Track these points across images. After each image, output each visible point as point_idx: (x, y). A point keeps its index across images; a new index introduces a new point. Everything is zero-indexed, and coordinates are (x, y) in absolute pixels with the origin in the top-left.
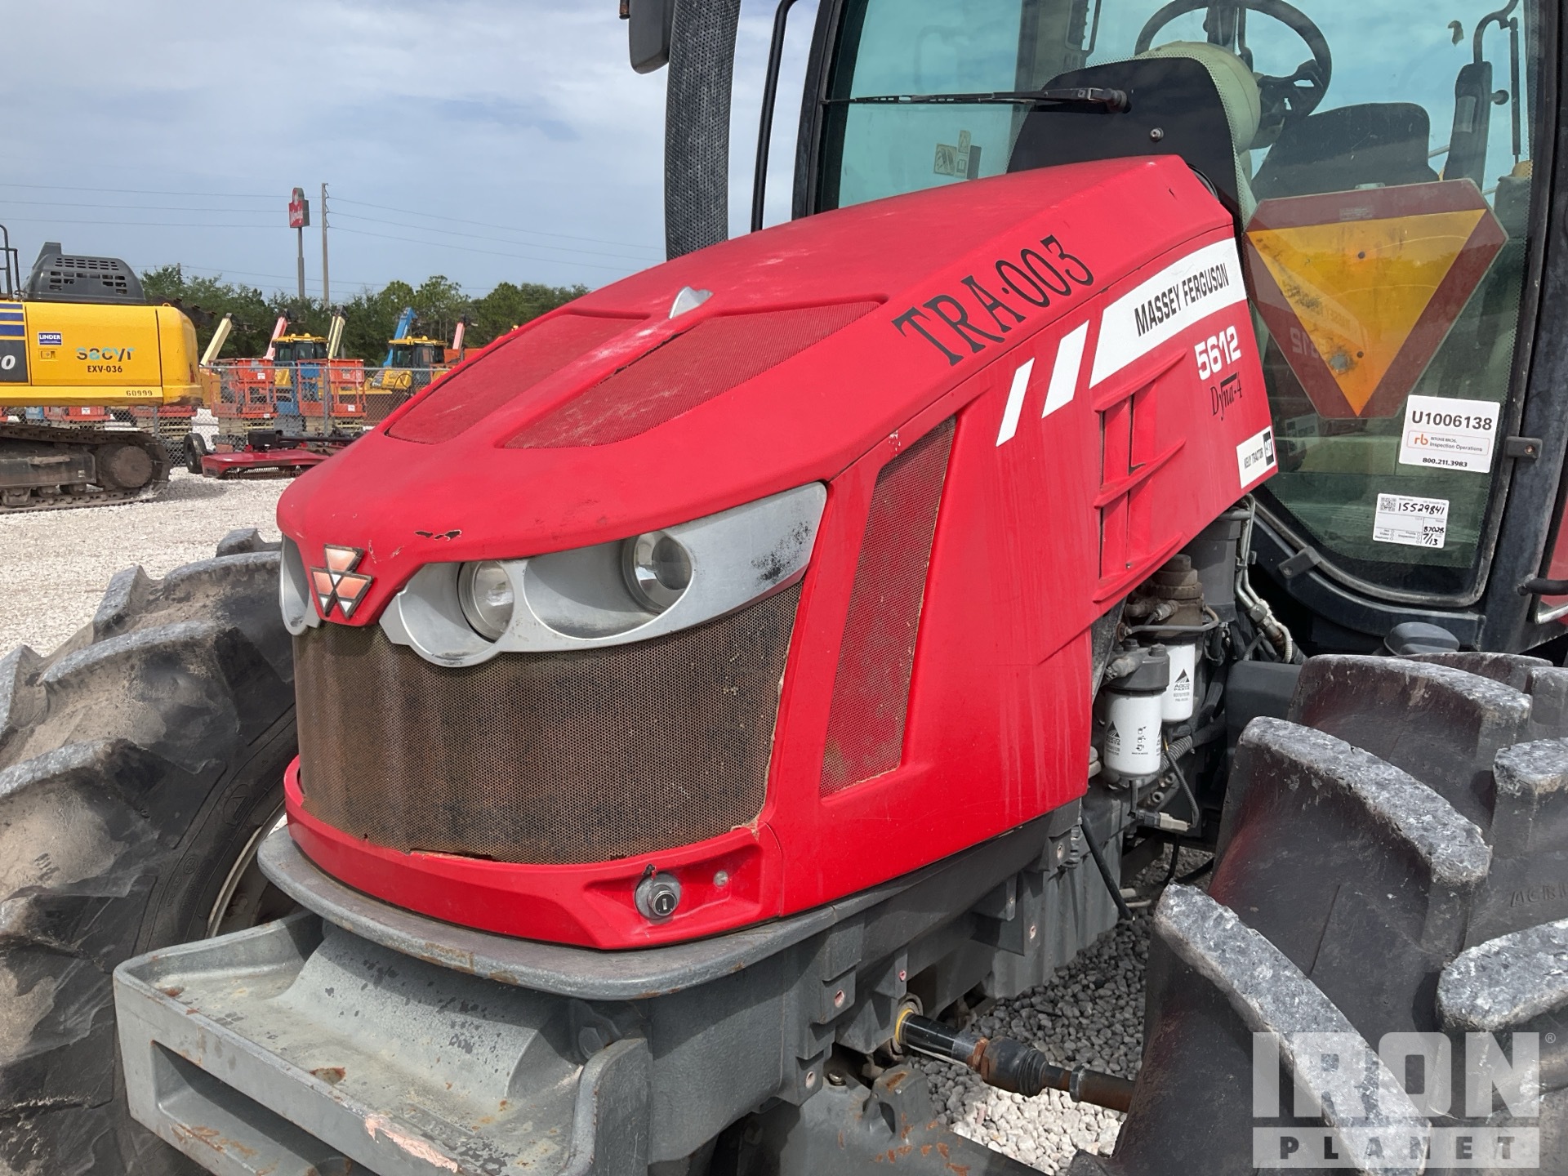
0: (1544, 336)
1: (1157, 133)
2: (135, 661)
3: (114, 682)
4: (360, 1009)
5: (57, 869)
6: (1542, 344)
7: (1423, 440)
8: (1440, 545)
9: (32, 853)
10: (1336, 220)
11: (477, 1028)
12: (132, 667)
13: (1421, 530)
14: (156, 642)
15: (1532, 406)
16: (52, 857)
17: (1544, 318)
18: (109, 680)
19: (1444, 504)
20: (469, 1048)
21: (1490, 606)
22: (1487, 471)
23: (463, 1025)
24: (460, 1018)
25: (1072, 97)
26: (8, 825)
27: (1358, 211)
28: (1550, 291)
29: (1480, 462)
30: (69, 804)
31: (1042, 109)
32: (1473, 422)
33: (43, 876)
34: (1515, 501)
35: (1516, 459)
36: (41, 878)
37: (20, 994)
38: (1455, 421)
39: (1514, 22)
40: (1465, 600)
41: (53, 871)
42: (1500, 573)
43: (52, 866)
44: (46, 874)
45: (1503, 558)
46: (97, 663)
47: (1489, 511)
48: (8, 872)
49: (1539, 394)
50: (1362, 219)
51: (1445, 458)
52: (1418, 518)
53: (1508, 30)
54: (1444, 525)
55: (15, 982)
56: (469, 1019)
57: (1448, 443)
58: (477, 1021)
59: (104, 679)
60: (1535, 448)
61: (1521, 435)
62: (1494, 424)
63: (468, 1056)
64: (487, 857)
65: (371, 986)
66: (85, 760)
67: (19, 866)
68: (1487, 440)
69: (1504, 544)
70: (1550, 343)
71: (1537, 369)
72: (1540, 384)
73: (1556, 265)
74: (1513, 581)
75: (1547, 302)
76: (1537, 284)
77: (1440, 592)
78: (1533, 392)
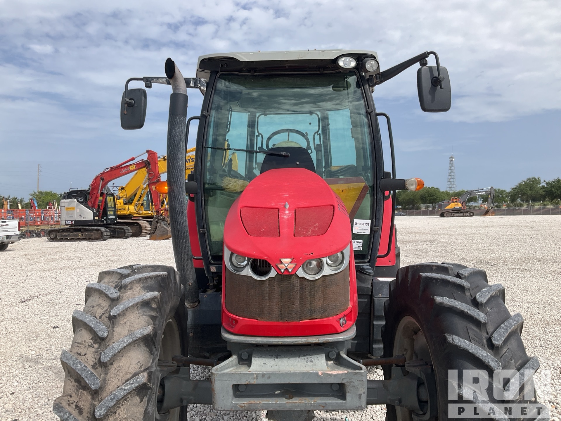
0: (378, 207)
1: (298, 163)
2: (139, 305)
3: (133, 312)
4: (277, 364)
5: (143, 365)
6: (377, 209)
7: (357, 228)
8: (361, 250)
9: (134, 362)
10: (337, 184)
11: (311, 358)
12: (138, 307)
13: (357, 247)
14: (145, 299)
15: (376, 221)
16: (141, 362)
17: (377, 204)
18: (132, 312)
19: (362, 241)
20: (312, 362)
21: (371, 261)
22: (369, 234)
23: (307, 358)
24: (305, 357)
25: (279, 154)
26: (122, 356)
27: (342, 182)
28: (378, 199)
29: (368, 232)
30: (140, 346)
31: (269, 155)
32: (366, 224)
33: (140, 367)
34: (375, 239)
35: (374, 231)
36: (140, 368)
37: (141, 402)
38: (363, 224)
39: (320, 134)
40: (366, 261)
41: (142, 366)
42: (373, 254)
43: (142, 364)
44: (141, 367)
45: (373, 251)
46: (129, 308)
47: (370, 242)
48: (128, 369)
49: (378, 218)
50: (342, 184)
51: (361, 232)
52: (357, 244)
53: (319, 136)
54: (362, 246)
55: (139, 399)
56: (308, 357)
57: (361, 229)
58: (310, 357)
59: (130, 312)
60: (378, 229)
61: (375, 226)
62: (370, 225)
63: (313, 363)
64: (316, 319)
65: (276, 359)
66: (148, 332)
67: (131, 366)
68: (369, 227)
69: (373, 248)
70: (379, 208)
71: (377, 214)
72: (378, 217)
73: (378, 194)
74: (375, 256)
75: (378, 201)
76: (376, 197)
77: (362, 260)
78: (376, 218)
